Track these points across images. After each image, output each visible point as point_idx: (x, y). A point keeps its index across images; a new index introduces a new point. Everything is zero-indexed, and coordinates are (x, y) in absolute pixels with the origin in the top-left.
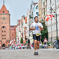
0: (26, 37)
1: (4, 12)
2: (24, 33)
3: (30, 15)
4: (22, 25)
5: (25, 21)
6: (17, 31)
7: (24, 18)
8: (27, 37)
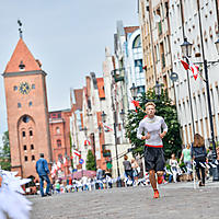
0: (104, 146)
1: (22, 66)
2: (97, 135)
3: (115, 71)
4: (90, 107)
5: (97, 91)
6: (72, 128)
7: (95, 83)
8: (107, 148)
